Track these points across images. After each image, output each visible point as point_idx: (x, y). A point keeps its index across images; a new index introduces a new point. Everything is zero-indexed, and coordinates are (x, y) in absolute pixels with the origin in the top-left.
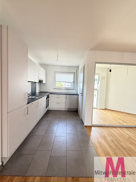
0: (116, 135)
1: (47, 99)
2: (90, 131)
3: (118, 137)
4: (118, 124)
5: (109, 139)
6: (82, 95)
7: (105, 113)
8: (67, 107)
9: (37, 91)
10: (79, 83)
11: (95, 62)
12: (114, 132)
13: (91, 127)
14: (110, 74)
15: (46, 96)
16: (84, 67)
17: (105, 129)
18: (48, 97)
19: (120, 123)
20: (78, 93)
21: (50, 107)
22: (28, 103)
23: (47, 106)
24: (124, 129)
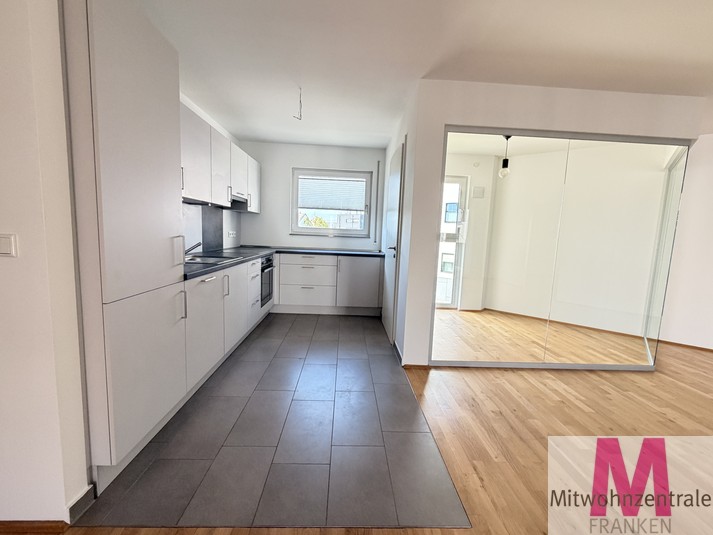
0: (514, 393)
1: (263, 270)
2: (424, 381)
3: (523, 402)
4: (527, 360)
5: (489, 406)
6: (397, 256)
7: (483, 323)
8: (343, 302)
9: (228, 243)
10: (387, 211)
11: (446, 125)
12: (508, 386)
13: (426, 369)
14: (504, 176)
15: (260, 260)
16: (404, 146)
17: (479, 375)
18: (268, 264)
19: (532, 355)
20: (384, 251)
21: (276, 302)
22: (186, 277)
23: (266, 296)
24: (546, 374)
